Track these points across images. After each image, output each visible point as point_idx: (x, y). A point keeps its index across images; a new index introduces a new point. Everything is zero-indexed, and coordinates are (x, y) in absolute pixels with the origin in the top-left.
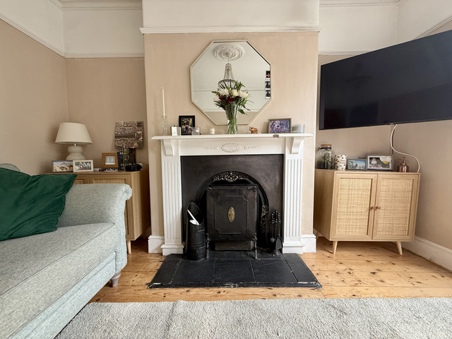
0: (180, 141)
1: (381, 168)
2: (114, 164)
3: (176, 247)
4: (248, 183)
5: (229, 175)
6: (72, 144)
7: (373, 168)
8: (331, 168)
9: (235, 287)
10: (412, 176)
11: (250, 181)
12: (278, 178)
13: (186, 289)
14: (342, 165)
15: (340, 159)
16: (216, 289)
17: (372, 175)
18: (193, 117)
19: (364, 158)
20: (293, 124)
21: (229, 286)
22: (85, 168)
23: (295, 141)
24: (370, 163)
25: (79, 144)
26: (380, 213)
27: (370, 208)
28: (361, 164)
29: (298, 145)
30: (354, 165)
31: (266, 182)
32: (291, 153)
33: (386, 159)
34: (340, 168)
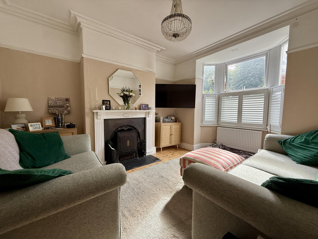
1: (172, 121)
2: (52, 124)
4: (132, 129)
5: (125, 127)
7: (170, 121)
8: (159, 122)
10: (180, 124)
12: (143, 127)
14: (162, 121)
15: (161, 118)
17: (170, 124)
19: (167, 118)
20: (149, 107)
23: (150, 113)
26: (173, 136)
27: (170, 135)
28: (167, 120)
29: (151, 114)
30: (165, 120)
31: (139, 128)
32: (148, 117)
33: (173, 118)
34: (161, 122)
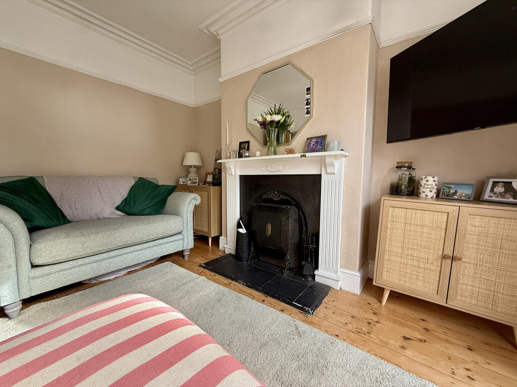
0: (239, 163)
1: (511, 200)
2: (211, 180)
3: (232, 248)
5: (275, 194)
6: (191, 166)
7: (494, 198)
9: (243, 285)
11: (292, 201)
13: (215, 274)
14: (426, 190)
15: (422, 182)
16: (230, 281)
18: (248, 142)
21: (240, 283)
22: (194, 183)
24: (492, 190)
25: (195, 167)
27: (444, 257)
30: (452, 191)
32: (327, 173)
